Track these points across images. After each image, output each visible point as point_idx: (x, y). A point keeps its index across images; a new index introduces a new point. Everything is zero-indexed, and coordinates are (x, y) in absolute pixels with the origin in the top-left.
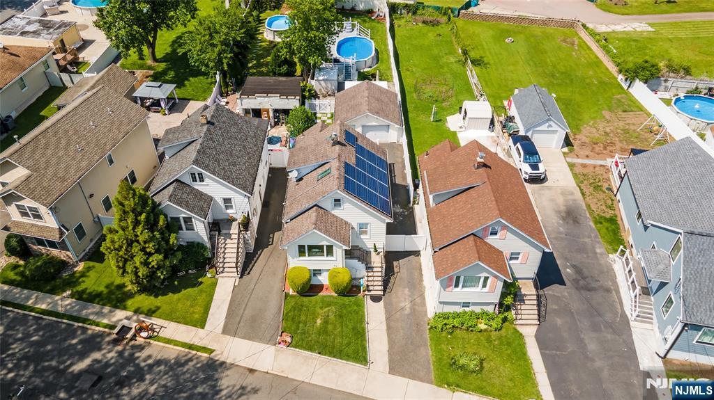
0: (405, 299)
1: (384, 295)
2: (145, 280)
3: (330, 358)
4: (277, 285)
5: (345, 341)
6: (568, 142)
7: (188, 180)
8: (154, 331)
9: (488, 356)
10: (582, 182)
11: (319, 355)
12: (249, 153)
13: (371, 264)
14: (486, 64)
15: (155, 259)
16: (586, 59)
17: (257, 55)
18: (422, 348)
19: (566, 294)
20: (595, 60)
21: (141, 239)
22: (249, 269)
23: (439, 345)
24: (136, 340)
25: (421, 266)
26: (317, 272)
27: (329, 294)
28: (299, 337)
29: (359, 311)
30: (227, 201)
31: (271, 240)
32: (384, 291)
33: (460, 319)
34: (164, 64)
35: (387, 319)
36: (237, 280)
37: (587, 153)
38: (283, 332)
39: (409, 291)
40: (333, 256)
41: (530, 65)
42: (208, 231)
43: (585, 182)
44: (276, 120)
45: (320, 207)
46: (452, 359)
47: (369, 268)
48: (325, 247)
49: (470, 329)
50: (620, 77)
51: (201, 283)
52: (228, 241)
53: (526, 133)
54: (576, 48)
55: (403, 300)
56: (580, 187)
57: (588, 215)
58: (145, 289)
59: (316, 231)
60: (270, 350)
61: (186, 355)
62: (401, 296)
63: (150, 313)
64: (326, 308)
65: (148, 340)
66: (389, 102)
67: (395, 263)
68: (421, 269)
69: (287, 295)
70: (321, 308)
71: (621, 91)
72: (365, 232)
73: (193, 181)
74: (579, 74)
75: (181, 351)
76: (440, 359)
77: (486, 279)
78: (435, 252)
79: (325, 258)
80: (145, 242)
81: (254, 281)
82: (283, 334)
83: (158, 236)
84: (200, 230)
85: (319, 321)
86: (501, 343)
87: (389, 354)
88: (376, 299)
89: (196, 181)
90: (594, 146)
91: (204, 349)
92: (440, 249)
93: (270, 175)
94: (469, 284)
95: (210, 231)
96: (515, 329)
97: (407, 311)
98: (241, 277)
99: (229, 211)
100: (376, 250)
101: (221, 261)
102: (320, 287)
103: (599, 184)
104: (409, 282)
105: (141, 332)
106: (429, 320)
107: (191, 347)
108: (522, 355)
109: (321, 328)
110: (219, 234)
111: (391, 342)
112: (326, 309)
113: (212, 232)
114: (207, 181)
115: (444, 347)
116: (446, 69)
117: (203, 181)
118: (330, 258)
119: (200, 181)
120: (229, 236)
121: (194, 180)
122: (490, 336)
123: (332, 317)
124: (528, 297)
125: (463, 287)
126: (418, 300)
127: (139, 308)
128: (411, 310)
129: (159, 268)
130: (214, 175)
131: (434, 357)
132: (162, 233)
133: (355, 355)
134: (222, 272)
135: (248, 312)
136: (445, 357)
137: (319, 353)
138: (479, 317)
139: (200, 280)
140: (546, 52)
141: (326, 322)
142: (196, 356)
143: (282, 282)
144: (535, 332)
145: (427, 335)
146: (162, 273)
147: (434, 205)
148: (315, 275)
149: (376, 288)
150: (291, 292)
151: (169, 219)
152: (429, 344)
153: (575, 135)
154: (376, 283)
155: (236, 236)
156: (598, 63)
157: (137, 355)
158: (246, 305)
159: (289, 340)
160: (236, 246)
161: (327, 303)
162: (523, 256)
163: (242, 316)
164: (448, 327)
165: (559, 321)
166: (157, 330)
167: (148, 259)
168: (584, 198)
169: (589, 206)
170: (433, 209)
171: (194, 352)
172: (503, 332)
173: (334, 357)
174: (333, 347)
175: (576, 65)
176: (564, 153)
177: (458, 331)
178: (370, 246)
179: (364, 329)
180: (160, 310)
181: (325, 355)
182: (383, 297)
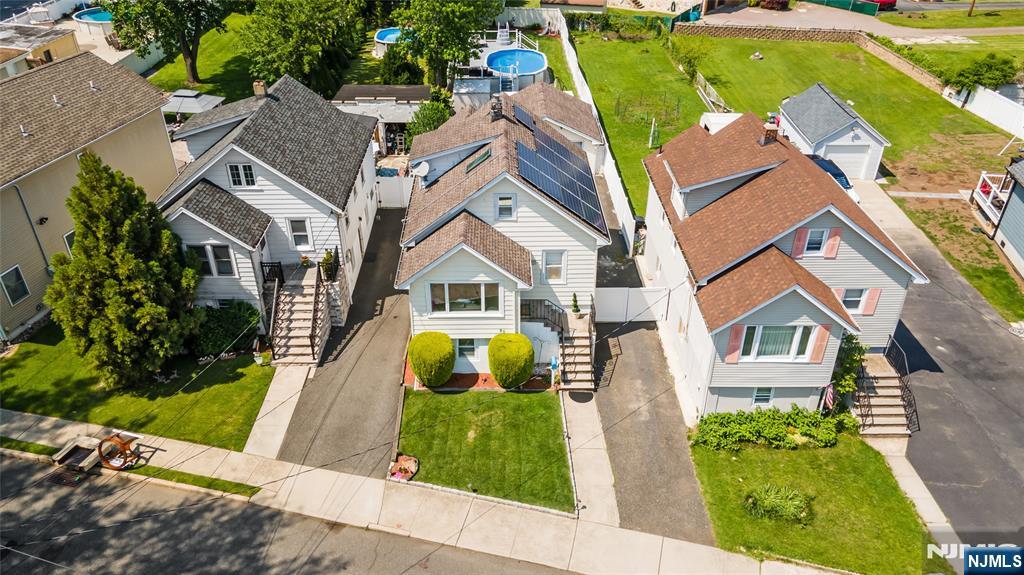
0: (638, 396)
1: (595, 390)
2: (127, 359)
3: (496, 499)
4: (390, 376)
5: (527, 468)
6: (883, 172)
7: (224, 180)
8: (139, 457)
9: (820, 492)
10: (925, 222)
11: (474, 495)
12: (340, 152)
13: (568, 332)
14: (726, 83)
15: (148, 312)
16: (883, 75)
17: (361, 75)
18: (683, 480)
19: (948, 386)
20: (898, 76)
21: (122, 271)
22: (335, 353)
23: (717, 473)
24: (100, 475)
25: (660, 345)
26: (466, 346)
27: (489, 389)
28: (433, 462)
29: (549, 418)
30: (298, 225)
31: (378, 308)
32: (596, 381)
33: (754, 424)
34: (211, 85)
35: (606, 430)
36: (313, 370)
37: (923, 185)
38: (399, 454)
39: (644, 384)
40: (497, 309)
41: (795, 83)
42: (261, 280)
43: (931, 222)
44: (390, 145)
45: (473, 215)
46: (749, 497)
47: (565, 339)
48: (483, 288)
49: (774, 443)
50: (947, 92)
51: (242, 375)
52: (298, 299)
53: (815, 151)
54: (864, 64)
55: (635, 398)
56: (923, 229)
57: (951, 267)
58: (131, 384)
59: (465, 247)
60: (373, 486)
61: (199, 501)
62: (629, 391)
63: (137, 426)
64: (484, 411)
65: (125, 474)
66: (579, 111)
67: (611, 341)
68: (661, 349)
69: (407, 393)
70: (476, 412)
71: (952, 109)
72: (557, 272)
73: (235, 183)
74: (878, 91)
75: (192, 491)
76: (721, 498)
77: (807, 331)
78: (699, 288)
79: (482, 313)
80: (129, 278)
81: (345, 372)
82: (400, 458)
83: (157, 270)
84: (245, 278)
85: (471, 435)
86: (841, 469)
87: (617, 492)
88: (581, 397)
89: (240, 184)
90: (932, 175)
91: (239, 488)
92: (709, 282)
93: (379, 217)
94: (770, 348)
95: (265, 282)
96: (863, 443)
97: (644, 416)
98: (320, 364)
99: (300, 248)
100: (576, 308)
101: (283, 334)
102: (472, 378)
103: (957, 224)
104: (642, 370)
105: (113, 457)
106: (690, 430)
107: (212, 484)
108: (888, 488)
109: (476, 447)
110: (281, 286)
111: (618, 469)
112: (486, 414)
113: (269, 284)
114: (261, 181)
115: (726, 476)
116: (662, 89)
117: (253, 184)
118: (491, 314)
119: (248, 184)
120: (298, 289)
121: (237, 182)
122: (816, 457)
123: (498, 427)
124: (882, 383)
125: (759, 353)
126: (663, 398)
127: (115, 419)
128: (651, 415)
129: (155, 333)
130: (274, 166)
131: (708, 496)
132: (167, 267)
133: (549, 493)
134: (285, 355)
135: (333, 421)
136: (731, 495)
137: (475, 491)
138: (791, 421)
139: (240, 370)
140: (817, 69)
141: (485, 435)
142: (221, 502)
143: (400, 372)
144: (905, 450)
145: (689, 456)
146: (162, 344)
147: (687, 216)
148: (462, 353)
149: (580, 377)
150: (417, 386)
151: (185, 248)
152: (695, 473)
153: (893, 162)
154: (579, 368)
155: (313, 291)
156: (904, 79)
157: (96, 503)
158: (329, 410)
159: (413, 468)
160: (311, 307)
161: (487, 405)
162: (870, 298)
163: (320, 428)
164: (731, 440)
165: (949, 431)
166: (147, 455)
167: (133, 311)
168: (937, 244)
169: (949, 254)
170: (685, 224)
171: (218, 493)
172: (840, 448)
173: (505, 497)
174: (503, 479)
175: (869, 81)
176: (882, 186)
177: (749, 450)
178: (565, 301)
179: (562, 448)
180: (157, 421)
181: (486, 494)
182: (595, 394)
